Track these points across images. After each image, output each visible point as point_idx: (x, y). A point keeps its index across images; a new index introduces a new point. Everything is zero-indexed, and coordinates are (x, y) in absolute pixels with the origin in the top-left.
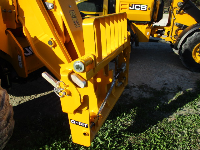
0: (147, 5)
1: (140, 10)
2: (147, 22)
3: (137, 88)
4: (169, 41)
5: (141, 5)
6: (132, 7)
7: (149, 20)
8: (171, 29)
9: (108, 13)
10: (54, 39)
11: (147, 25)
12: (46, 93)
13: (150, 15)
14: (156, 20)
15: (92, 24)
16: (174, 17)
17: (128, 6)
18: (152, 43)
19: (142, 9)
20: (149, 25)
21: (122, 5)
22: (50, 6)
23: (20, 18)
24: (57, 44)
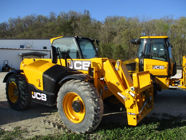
0: (164, 66)
1: (160, 69)
2: (166, 76)
3: (161, 115)
4: (185, 89)
5: (160, 66)
6: (154, 67)
7: (167, 74)
8: (184, 80)
9: (139, 72)
10: (119, 82)
11: (166, 78)
12: (106, 114)
13: (167, 71)
14: (172, 74)
15: (136, 75)
16: (185, 72)
17: (151, 67)
18: (172, 90)
19: (161, 68)
20: (168, 78)
21: (147, 66)
22: (117, 69)
23: (103, 74)
24: (120, 84)
